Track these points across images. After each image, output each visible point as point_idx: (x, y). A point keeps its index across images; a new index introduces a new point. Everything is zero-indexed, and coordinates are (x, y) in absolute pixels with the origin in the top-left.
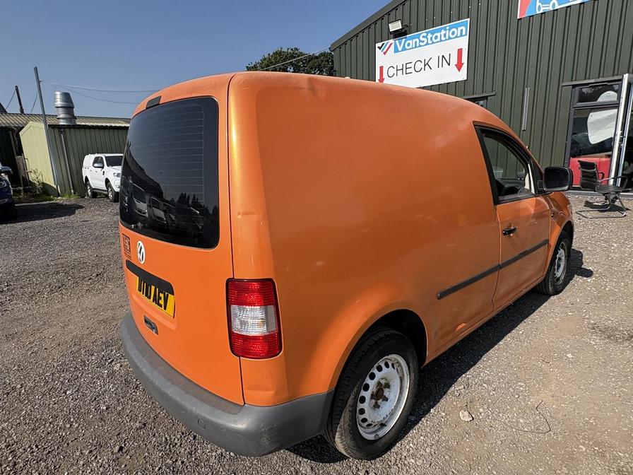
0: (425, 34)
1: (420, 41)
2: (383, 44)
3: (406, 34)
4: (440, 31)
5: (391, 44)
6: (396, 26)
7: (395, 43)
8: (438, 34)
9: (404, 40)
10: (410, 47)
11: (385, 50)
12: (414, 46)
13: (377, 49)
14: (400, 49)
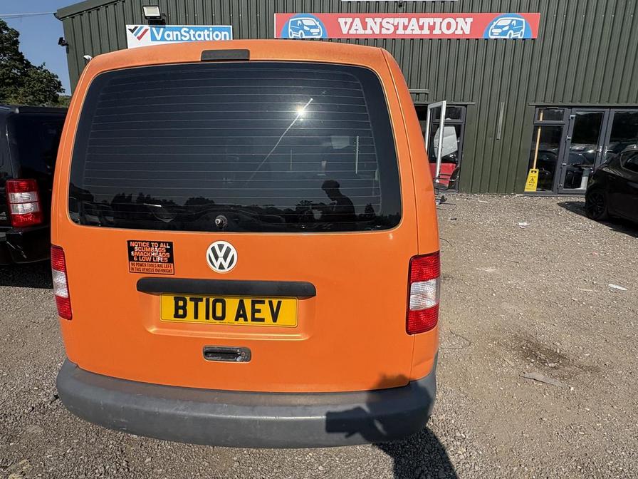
0: (187, 30)
1: (182, 35)
2: (136, 28)
3: (165, 24)
4: (203, 30)
5: (146, 30)
6: (152, 12)
7: (152, 30)
8: (202, 33)
9: (162, 29)
10: (171, 38)
11: (139, 35)
12: (175, 39)
13: (128, 32)
14: (158, 38)
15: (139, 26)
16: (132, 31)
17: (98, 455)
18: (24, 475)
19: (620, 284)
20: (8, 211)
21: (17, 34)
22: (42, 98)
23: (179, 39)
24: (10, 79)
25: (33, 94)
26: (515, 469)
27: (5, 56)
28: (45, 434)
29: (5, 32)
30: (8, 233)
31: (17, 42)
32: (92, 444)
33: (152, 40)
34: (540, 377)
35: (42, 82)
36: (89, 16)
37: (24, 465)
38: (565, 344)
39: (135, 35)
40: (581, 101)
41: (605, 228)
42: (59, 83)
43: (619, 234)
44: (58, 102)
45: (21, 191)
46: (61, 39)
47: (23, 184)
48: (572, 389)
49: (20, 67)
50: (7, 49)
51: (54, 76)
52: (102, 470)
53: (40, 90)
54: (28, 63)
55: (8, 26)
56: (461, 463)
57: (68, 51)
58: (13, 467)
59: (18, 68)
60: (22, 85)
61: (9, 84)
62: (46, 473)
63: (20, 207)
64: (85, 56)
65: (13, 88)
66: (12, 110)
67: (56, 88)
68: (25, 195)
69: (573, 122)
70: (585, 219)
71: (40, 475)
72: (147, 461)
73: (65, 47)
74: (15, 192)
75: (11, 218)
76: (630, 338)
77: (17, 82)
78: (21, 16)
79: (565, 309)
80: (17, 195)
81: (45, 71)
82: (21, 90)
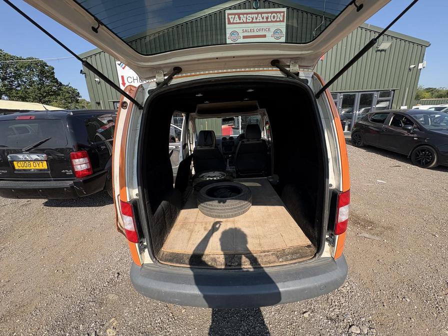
2: (121, 63)
11: (123, 67)
13: (117, 65)
16: (119, 65)
17: (154, 311)
18: (115, 329)
19: (381, 179)
20: (73, 169)
21: (53, 69)
22: (70, 101)
24: (52, 92)
25: (65, 99)
26: (379, 293)
27: (48, 80)
28: (120, 299)
29: (46, 68)
30: (75, 181)
31: (53, 73)
32: (149, 303)
34: (367, 236)
35: (69, 93)
36: (95, 58)
37: (113, 322)
38: (370, 216)
39: (121, 67)
40: (345, 90)
41: (363, 151)
42: (78, 93)
43: (371, 153)
44: (79, 103)
45: (78, 158)
46: (81, 71)
47: (79, 154)
48: (385, 241)
49: (57, 86)
50: (49, 76)
51: (75, 90)
52: (159, 321)
53: (69, 97)
54: (61, 83)
55: (47, 64)
56: (349, 292)
57: (86, 77)
58: (107, 324)
59: (55, 86)
60: (59, 95)
61: (52, 95)
62: (128, 326)
63: (79, 167)
64: (96, 79)
65: (54, 97)
66: (69, 113)
67: (77, 96)
68: (81, 160)
69: (342, 100)
70: (352, 147)
71: (124, 328)
72: (183, 312)
73: (84, 75)
74: (76, 159)
75: (75, 173)
76: (399, 209)
77: (56, 94)
78: (58, 59)
79: (362, 195)
80: (77, 160)
81: (70, 87)
82: (59, 98)
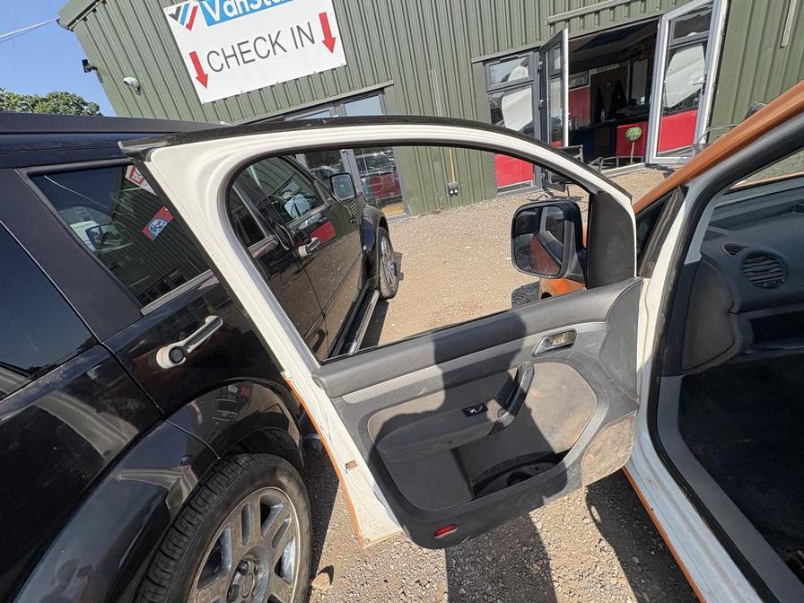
5: (195, 9)
7: (203, 7)
10: (235, 12)
11: (187, 21)
12: (241, 12)
13: (169, 18)
14: (217, 17)
15: (183, 4)
16: (175, 17)
23: (248, 10)
33: (209, 25)
36: (87, 26)
39: (182, 23)
64: (125, 79)
